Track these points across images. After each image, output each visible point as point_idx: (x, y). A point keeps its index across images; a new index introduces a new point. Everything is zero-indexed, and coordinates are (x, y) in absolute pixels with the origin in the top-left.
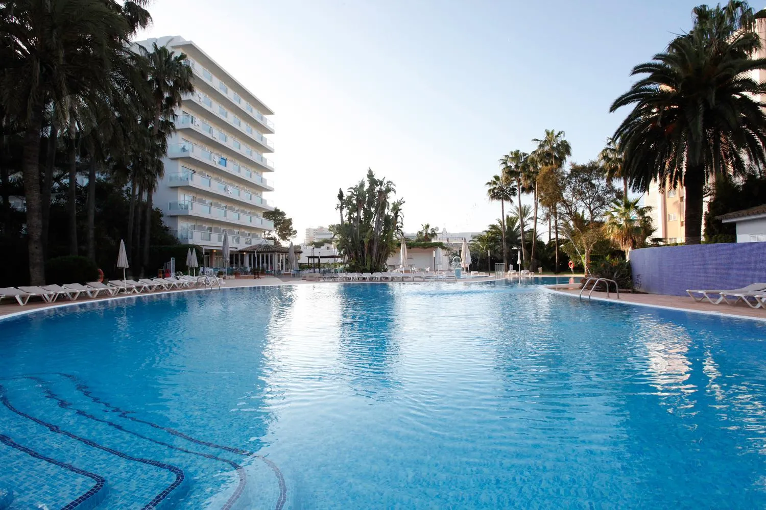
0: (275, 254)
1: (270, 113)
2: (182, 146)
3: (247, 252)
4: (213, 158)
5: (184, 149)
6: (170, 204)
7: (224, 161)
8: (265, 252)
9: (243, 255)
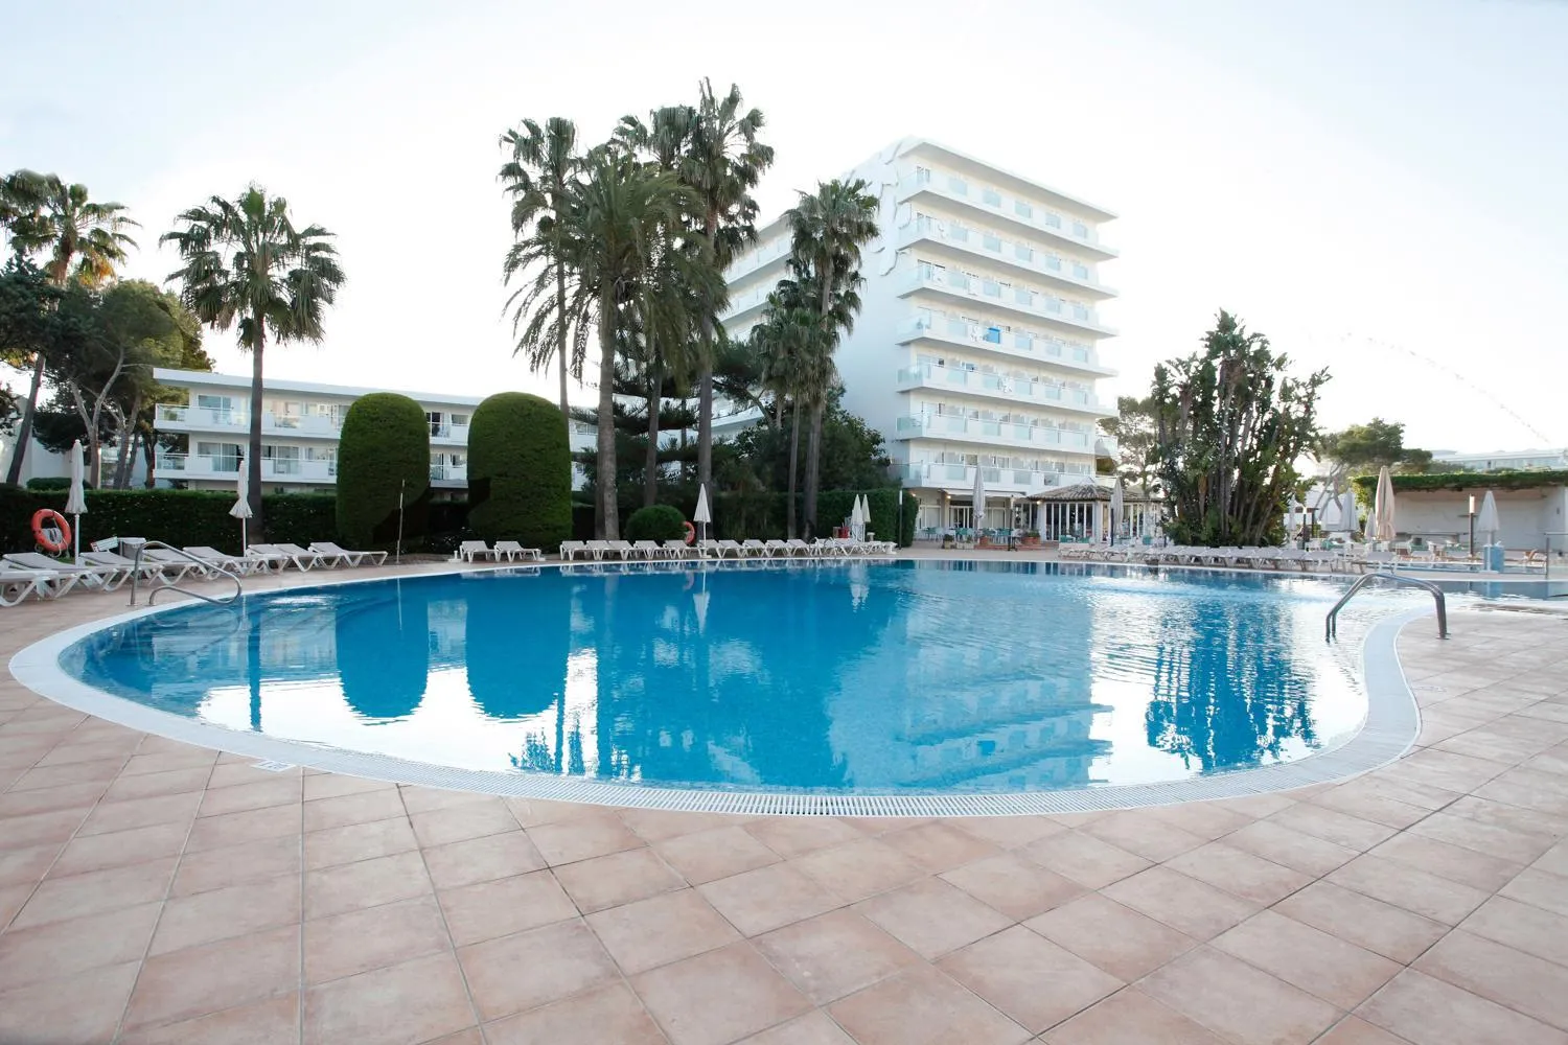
0: (1096, 504)
1: (1104, 216)
2: (916, 320)
3: (1044, 500)
4: (970, 332)
5: (919, 325)
6: (899, 420)
7: (993, 334)
8: (1084, 500)
9: (1035, 507)
